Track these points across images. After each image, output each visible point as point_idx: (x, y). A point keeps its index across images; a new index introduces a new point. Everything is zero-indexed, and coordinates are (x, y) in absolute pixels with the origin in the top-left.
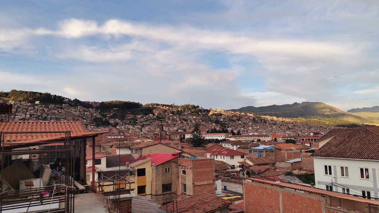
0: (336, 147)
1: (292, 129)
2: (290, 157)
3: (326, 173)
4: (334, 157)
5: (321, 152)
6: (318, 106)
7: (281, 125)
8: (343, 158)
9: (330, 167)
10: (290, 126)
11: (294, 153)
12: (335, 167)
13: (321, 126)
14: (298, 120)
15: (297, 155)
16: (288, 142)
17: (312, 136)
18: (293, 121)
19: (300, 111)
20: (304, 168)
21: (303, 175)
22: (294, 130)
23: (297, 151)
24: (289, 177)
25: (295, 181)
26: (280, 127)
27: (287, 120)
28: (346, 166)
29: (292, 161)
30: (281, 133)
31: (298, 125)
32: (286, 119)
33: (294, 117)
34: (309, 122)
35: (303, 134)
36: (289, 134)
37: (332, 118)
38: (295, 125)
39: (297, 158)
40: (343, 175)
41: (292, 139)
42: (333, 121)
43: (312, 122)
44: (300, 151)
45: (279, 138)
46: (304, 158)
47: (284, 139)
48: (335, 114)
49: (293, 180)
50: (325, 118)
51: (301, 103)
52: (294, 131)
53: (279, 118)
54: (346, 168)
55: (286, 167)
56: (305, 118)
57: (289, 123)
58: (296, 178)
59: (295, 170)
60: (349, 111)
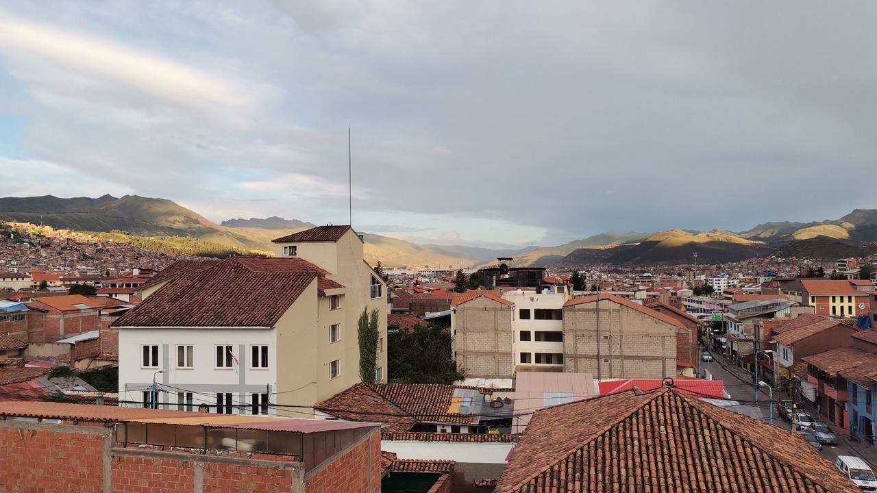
0: (173, 301)
1: (92, 259)
2: (72, 329)
3: (146, 364)
4: (166, 326)
5: (139, 314)
6: (160, 209)
7: (64, 249)
8: (183, 326)
9: (155, 349)
10: (89, 251)
11: (83, 317)
12: (166, 347)
13: (163, 255)
14: (109, 238)
15: (90, 324)
16: (75, 290)
17: (135, 276)
18: (96, 238)
19: (118, 217)
20: (103, 354)
21: (98, 373)
22: (97, 262)
23: (93, 313)
24: (62, 380)
25: (76, 388)
26: (62, 254)
27: (81, 237)
28: (190, 343)
29: (72, 340)
30: (62, 268)
31: (110, 250)
32: (80, 234)
33: (101, 231)
34: (137, 242)
35: (118, 272)
36: (83, 272)
37: (189, 238)
38: (101, 251)
39: (89, 330)
40: (181, 364)
41: (89, 283)
42: (189, 244)
43: (143, 244)
44: (98, 313)
45: (53, 281)
46: (105, 331)
47: (68, 283)
48: (195, 228)
49: (71, 386)
50: (174, 237)
51: (120, 197)
52: (97, 265)
53: (60, 231)
54: (190, 348)
55: (56, 355)
56: (128, 234)
57: (88, 244)
58: (79, 381)
59: (79, 360)
60: (224, 223)
